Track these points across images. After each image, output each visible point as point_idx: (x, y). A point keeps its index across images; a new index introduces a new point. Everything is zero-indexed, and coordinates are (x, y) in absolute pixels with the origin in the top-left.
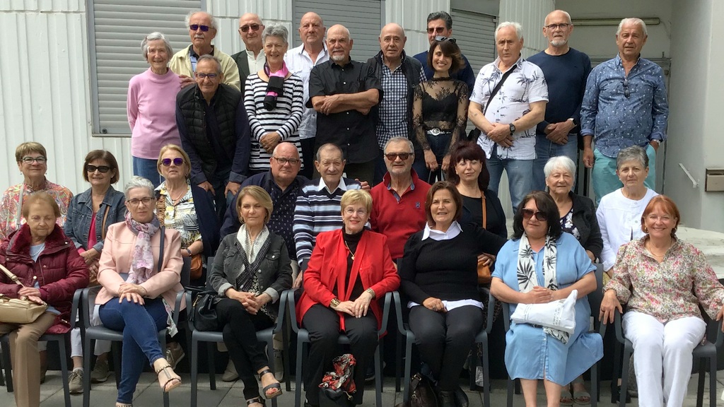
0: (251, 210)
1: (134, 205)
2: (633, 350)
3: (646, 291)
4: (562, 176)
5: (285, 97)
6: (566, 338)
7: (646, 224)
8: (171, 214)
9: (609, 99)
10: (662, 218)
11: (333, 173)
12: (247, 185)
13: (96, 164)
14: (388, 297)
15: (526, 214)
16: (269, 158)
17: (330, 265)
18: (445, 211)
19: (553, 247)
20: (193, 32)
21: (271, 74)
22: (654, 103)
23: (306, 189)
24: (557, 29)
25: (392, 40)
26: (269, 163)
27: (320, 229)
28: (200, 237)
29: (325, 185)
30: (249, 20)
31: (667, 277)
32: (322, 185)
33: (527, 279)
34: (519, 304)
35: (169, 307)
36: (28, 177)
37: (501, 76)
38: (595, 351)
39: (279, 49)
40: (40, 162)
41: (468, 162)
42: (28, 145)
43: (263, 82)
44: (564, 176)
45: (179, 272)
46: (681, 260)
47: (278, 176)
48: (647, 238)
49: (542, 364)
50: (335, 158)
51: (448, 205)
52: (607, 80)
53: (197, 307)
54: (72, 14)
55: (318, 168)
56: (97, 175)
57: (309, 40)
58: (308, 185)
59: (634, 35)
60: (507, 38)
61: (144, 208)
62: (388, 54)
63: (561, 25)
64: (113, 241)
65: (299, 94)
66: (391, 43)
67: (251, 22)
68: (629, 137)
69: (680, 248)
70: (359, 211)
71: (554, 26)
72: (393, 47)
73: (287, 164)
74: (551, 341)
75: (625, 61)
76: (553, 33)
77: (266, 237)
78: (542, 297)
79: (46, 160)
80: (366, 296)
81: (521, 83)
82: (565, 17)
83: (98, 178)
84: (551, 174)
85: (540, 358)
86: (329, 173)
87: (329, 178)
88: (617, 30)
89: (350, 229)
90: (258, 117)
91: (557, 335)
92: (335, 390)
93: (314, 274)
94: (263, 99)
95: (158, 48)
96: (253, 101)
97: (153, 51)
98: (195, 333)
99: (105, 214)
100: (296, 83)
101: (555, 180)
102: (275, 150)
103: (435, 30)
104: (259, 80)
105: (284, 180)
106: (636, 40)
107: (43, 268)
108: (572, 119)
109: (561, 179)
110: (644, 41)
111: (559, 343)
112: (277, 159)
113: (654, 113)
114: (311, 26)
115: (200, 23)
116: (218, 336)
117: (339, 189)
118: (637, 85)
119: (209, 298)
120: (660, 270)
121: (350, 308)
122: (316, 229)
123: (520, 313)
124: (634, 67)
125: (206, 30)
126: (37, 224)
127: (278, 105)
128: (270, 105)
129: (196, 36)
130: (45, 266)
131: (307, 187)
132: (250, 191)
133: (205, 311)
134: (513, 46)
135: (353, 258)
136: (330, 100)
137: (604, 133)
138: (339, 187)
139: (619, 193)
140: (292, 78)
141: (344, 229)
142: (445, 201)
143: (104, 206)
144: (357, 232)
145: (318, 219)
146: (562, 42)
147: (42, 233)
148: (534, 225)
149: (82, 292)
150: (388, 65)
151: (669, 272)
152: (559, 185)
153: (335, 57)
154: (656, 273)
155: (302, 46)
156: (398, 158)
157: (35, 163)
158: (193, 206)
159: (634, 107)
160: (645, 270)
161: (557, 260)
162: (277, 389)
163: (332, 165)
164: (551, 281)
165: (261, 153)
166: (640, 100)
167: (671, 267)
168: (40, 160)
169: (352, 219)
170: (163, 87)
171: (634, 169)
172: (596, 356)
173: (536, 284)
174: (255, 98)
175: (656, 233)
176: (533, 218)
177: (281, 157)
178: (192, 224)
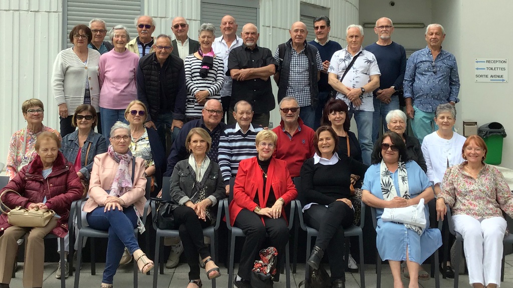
0: (199, 144)
1: (117, 140)
2: (463, 239)
3: (467, 198)
4: (398, 122)
5: (213, 70)
6: (420, 231)
7: (465, 154)
8: (134, 147)
9: (422, 74)
10: (475, 149)
11: (246, 120)
12: (194, 127)
13: (84, 114)
14: (293, 203)
15: (384, 147)
16: (201, 109)
17: (252, 182)
18: (328, 145)
19: (404, 169)
20: (140, 29)
21: (204, 55)
22: (450, 78)
23: (226, 131)
24: (385, 29)
25: (299, 31)
26: (201, 113)
27: (237, 158)
28: (154, 163)
29: (240, 128)
30: (179, 21)
31: (482, 188)
32: (238, 128)
33: (388, 191)
34: (385, 209)
35: (139, 213)
36: (30, 123)
37: (352, 58)
38: (437, 241)
39: (210, 40)
40: (40, 113)
41: (337, 113)
42: (31, 101)
43: (198, 59)
44: (400, 122)
45: (144, 188)
46: (489, 177)
47: (209, 122)
48: (466, 163)
49: (405, 250)
50: (247, 109)
51: (329, 141)
52: (421, 62)
53: (160, 212)
54: (52, 13)
55: (235, 117)
56: (84, 122)
57: (227, 33)
58: (228, 128)
59: (436, 34)
60: (355, 34)
61: (124, 142)
62: (296, 41)
63: (387, 26)
64: (100, 166)
65: (222, 69)
66: (299, 33)
67: (180, 22)
68: (437, 99)
69: (488, 169)
70: (269, 145)
71: (382, 27)
72: (299, 36)
73: (215, 114)
74: (411, 233)
75: (433, 50)
76: (382, 31)
77: (209, 163)
78: (401, 203)
79: (43, 111)
80: (279, 203)
81: (366, 63)
82: (389, 21)
83: (85, 123)
84: (391, 121)
85: (403, 245)
86: (243, 119)
87: (243, 123)
88: (425, 31)
89: (262, 157)
90: (195, 82)
91: (414, 229)
92: (266, 274)
93: (241, 188)
94: (199, 70)
95: (121, 34)
96: (191, 71)
97: (118, 36)
98: (158, 231)
99: (88, 148)
100: (219, 61)
101: (394, 125)
102: (206, 104)
103: (319, 27)
104: (195, 59)
105: (212, 124)
106: (438, 37)
107: (50, 187)
108: (394, 87)
109: (398, 124)
110: (444, 37)
111: (416, 234)
112: (208, 110)
113: (451, 84)
114: (227, 23)
115: (145, 23)
116: (176, 233)
117: (250, 131)
118: (441, 66)
119: (169, 205)
120: (476, 184)
121: (269, 212)
122: (234, 158)
123: (387, 214)
124: (439, 55)
125: (148, 27)
126: (46, 154)
127: (209, 75)
128: (204, 74)
129: (143, 32)
130: (51, 185)
131: (227, 130)
132: (197, 131)
133: (165, 215)
134: (358, 39)
135: (266, 177)
136: (244, 72)
137: (420, 96)
138: (249, 129)
139: (435, 134)
140: (217, 58)
141: (258, 157)
142: (327, 139)
143: (87, 143)
144: (267, 159)
145: (236, 151)
146: (387, 37)
147: (49, 160)
148: (390, 154)
149: (77, 204)
150: (295, 49)
151: (482, 185)
152: (397, 128)
153: (248, 44)
154: (474, 186)
155: (222, 37)
156: (290, 111)
157: (36, 113)
158: (148, 142)
159: (440, 80)
160: (466, 184)
161: (408, 178)
162: (217, 272)
163: (245, 114)
164: (406, 192)
165: (195, 106)
166: (443, 76)
167: (483, 182)
168: (39, 111)
169: (265, 150)
170: (122, 60)
171: (448, 118)
172: (438, 244)
173: (396, 195)
174: (192, 70)
175: (472, 159)
176: (389, 149)
177: (211, 109)
178: (148, 155)
